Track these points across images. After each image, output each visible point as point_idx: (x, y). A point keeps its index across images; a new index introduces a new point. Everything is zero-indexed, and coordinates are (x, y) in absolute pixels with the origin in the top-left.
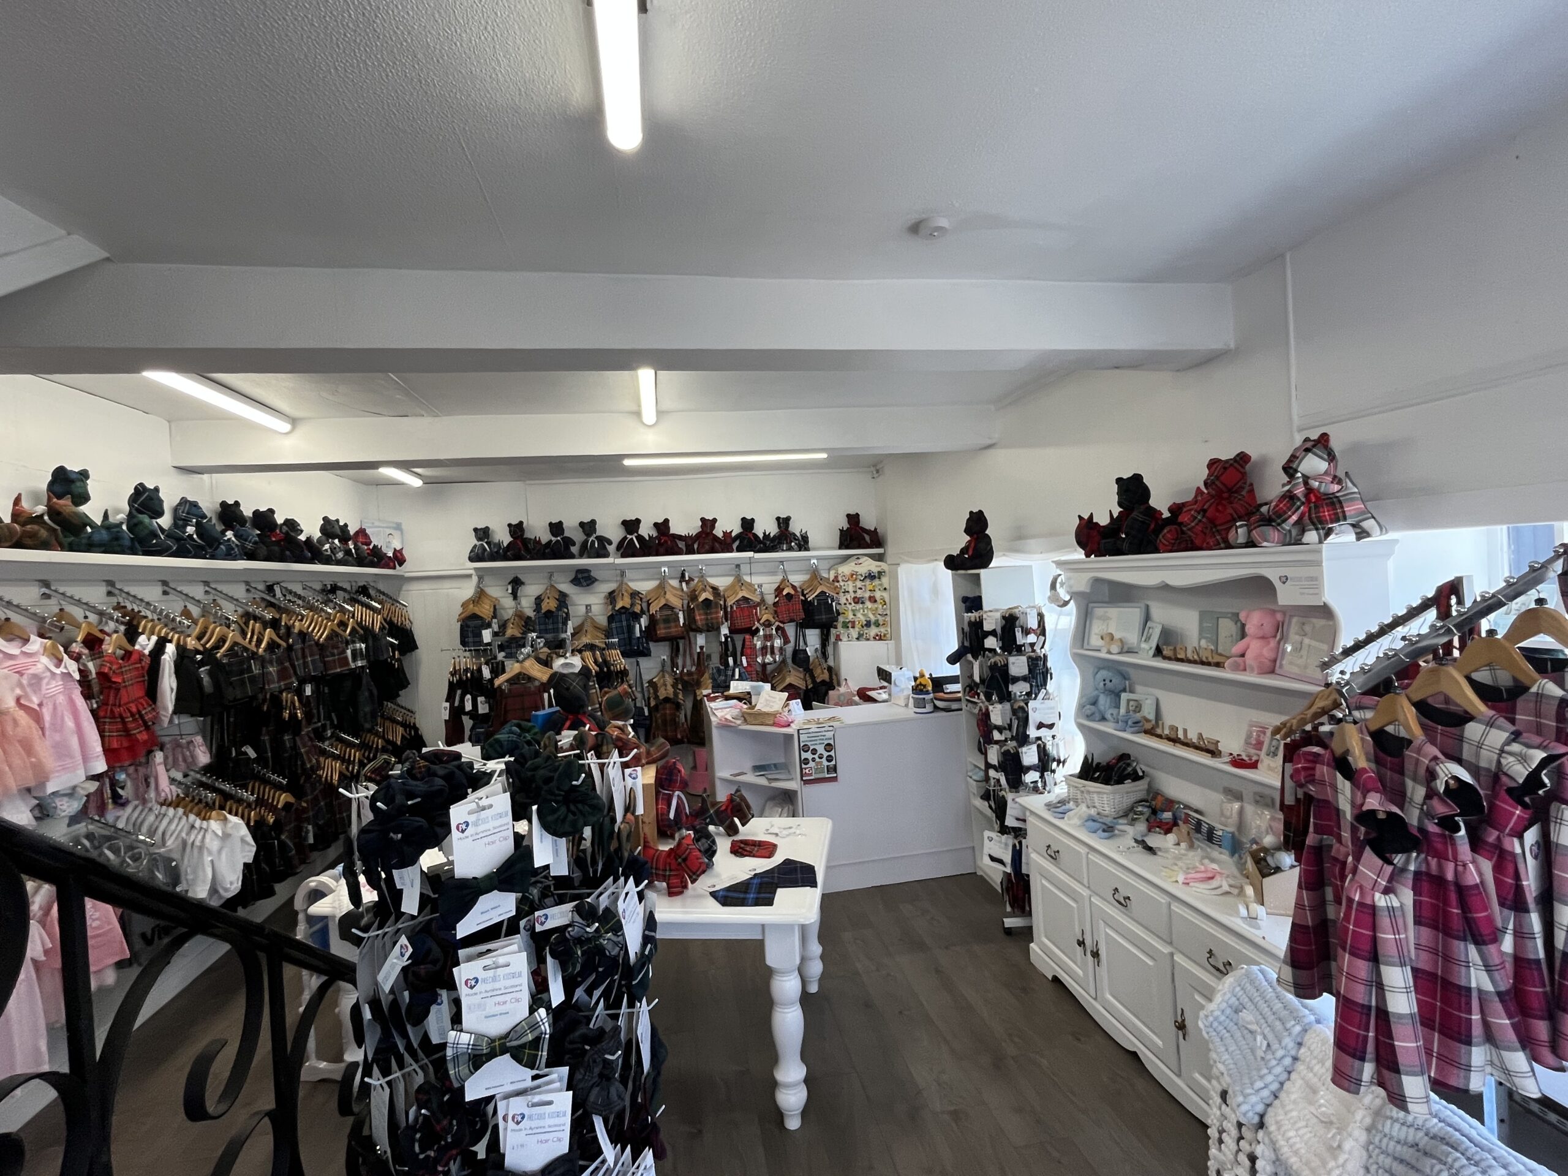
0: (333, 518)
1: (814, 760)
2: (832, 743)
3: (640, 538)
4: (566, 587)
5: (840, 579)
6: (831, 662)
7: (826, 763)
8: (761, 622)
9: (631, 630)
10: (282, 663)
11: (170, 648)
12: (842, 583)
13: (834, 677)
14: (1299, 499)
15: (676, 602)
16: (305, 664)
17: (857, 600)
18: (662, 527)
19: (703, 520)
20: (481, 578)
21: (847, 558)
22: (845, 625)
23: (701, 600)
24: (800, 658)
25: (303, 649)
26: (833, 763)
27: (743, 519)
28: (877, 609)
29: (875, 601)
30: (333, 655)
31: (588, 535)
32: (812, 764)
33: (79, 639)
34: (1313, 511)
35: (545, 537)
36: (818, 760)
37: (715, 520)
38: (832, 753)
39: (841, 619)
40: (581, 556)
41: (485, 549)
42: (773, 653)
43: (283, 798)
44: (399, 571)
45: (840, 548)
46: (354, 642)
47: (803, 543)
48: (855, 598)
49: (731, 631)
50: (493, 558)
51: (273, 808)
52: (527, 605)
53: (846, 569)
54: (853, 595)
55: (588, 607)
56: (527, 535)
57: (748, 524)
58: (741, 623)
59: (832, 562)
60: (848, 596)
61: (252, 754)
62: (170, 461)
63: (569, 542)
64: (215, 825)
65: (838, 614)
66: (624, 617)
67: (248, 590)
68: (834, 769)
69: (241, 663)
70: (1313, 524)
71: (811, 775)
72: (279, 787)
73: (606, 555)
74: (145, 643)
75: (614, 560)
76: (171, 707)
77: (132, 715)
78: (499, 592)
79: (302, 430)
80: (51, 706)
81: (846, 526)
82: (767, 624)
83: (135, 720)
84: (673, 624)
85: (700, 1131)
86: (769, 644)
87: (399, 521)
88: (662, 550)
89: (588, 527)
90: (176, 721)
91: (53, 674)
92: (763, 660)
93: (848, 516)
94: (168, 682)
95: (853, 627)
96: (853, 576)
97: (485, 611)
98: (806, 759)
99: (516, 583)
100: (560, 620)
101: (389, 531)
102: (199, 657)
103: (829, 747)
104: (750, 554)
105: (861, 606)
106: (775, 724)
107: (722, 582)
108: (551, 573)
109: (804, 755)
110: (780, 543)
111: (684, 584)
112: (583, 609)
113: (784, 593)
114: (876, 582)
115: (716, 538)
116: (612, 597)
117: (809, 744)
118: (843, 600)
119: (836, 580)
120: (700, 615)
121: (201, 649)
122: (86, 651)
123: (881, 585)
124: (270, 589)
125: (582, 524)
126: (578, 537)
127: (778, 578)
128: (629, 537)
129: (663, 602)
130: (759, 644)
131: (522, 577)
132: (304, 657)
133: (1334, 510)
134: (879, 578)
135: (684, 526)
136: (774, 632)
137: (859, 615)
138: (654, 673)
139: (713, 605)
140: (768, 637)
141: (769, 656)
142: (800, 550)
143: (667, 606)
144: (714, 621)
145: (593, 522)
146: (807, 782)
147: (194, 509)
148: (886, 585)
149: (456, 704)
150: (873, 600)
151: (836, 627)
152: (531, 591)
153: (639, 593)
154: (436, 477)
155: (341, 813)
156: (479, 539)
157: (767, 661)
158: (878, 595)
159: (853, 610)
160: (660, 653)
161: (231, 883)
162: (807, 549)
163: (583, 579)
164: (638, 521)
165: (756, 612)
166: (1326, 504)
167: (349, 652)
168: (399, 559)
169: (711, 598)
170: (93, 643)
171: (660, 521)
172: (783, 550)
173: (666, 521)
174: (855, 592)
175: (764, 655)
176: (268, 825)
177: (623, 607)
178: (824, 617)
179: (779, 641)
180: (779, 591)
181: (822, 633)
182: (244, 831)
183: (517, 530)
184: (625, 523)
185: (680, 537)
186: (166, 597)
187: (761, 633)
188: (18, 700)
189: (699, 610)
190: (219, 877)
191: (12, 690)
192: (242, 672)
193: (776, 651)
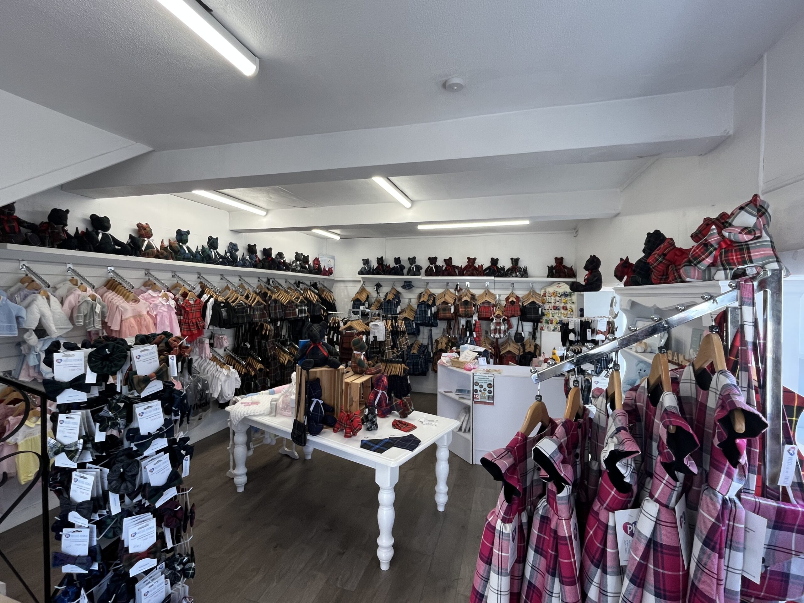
0: (300, 252)
1: (480, 391)
2: (492, 383)
3: (436, 267)
4: (400, 289)
5: (547, 295)
6: (538, 342)
7: (487, 394)
8: (495, 315)
9: (426, 313)
10: (263, 311)
11: (212, 300)
12: (547, 298)
13: (538, 351)
14: (712, 246)
15: (451, 301)
16: (276, 313)
17: (555, 308)
18: (448, 261)
19: (469, 258)
20: (364, 282)
21: (553, 283)
22: (547, 322)
23: (463, 300)
24: (519, 338)
25: (275, 306)
26: (492, 394)
27: (492, 259)
28: (567, 314)
29: (567, 309)
30: (290, 310)
31: (411, 264)
32: (479, 393)
33: (180, 293)
34: (723, 255)
35: (392, 264)
36: (483, 391)
37: (475, 259)
38: (492, 389)
39: (545, 318)
40: (408, 274)
41: (365, 269)
42: (500, 333)
43: (259, 366)
44: (331, 277)
45: (548, 277)
46: (301, 306)
47: (524, 273)
48: (554, 307)
49: (480, 318)
50: (368, 273)
51: (254, 369)
52: (382, 296)
53: (550, 290)
54: (553, 305)
55: (410, 300)
56: (385, 263)
57: (494, 261)
58: (484, 315)
59: (544, 285)
60: (550, 305)
61: (249, 346)
62: (228, 228)
63: (402, 267)
64: (225, 371)
65: (543, 314)
66: (423, 306)
67: (259, 281)
68: (493, 398)
69: (243, 309)
70: (723, 265)
71: (478, 399)
72: (258, 361)
73: (419, 275)
74: (205, 297)
75: (423, 277)
76: (209, 323)
77: (193, 323)
78: (371, 289)
79: (270, 215)
80: (160, 316)
81: (553, 263)
82: (498, 317)
83: (194, 325)
84: (447, 312)
85: (344, 553)
86: (498, 327)
87: (334, 255)
88: (446, 273)
89: (412, 260)
90: (210, 328)
91: (163, 305)
92: (494, 336)
93: (556, 259)
94: (209, 313)
95: (552, 323)
96: (554, 294)
97: (363, 297)
98: (476, 390)
99: (378, 286)
100: (393, 304)
101: (329, 259)
102: (222, 304)
103: (490, 385)
104: (492, 278)
105: (557, 311)
106: (465, 369)
107: (477, 292)
108: (394, 281)
109: (475, 387)
110: (512, 273)
111: (456, 292)
112: (407, 300)
113: (510, 300)
114: (569, 298)
115: (475, 267)
116: (420, 296)
117: (479, 382)
118: (547, 307)
119: (544, 295)
120: (462, 308)
121: (224, 301)
122: (182, 298)
123: (571, 300)
124: (268, 280)
125: (409, 259)
126: (406, 265)
127: (508, 292)
128: (431, 266)
129: (443, 300)
130: (492, 327)
131: (382, 283)
132: (275, 309)
133: (741, 254)
134: (571, 296)
135: (460, 261)
136: (501, 321)
137: (556, 317)
138: (440, 335)
139: (469, 304)
140: (498, 324)
141: (497, 334)
142: (522, 277)
143: (445, 303)
144: (469, 312)
145: (414, 258)
146: (476, 402)
147: (234, 247)
148: (574, 301)
149: (331, 337)
150: (565, 308)
151: (541, 322)
152: (385, 290)
153: (434, 294)
154: (346, 236)
155: (287, 377)
156: (364, 264)
157: (496, 336)
158: (568, 306)
159: (552, 314)
160: (442, 325)
161: (229, 395)
162: (527, 277)
163: (408, 285)
164: (436, 258)
165: (493, 310)
166: (736, 251)
167: (297, 310)
168: (330, 272)
169: (469, 300)
170: (185, 295)
171: (447, 258)
172: (513, 277)
173: (450, 258)
174: (555, 303)
175: (495, 333)
176: (251, 375)
177: (423, 301)
178: (533, 316)
179: (504, 326)
180: (507, 299)
181: (534, 325)
182: (237, 375)
183: (380, 261)
184: (430, 259)
185: (457, 267)
186: (221, 281)
187: (494, 321)
188: (148, 312)
189: (461, 305)
190: (224, 391)
191: (146, 308)
192: (243, 313)
193: (502, 332)
